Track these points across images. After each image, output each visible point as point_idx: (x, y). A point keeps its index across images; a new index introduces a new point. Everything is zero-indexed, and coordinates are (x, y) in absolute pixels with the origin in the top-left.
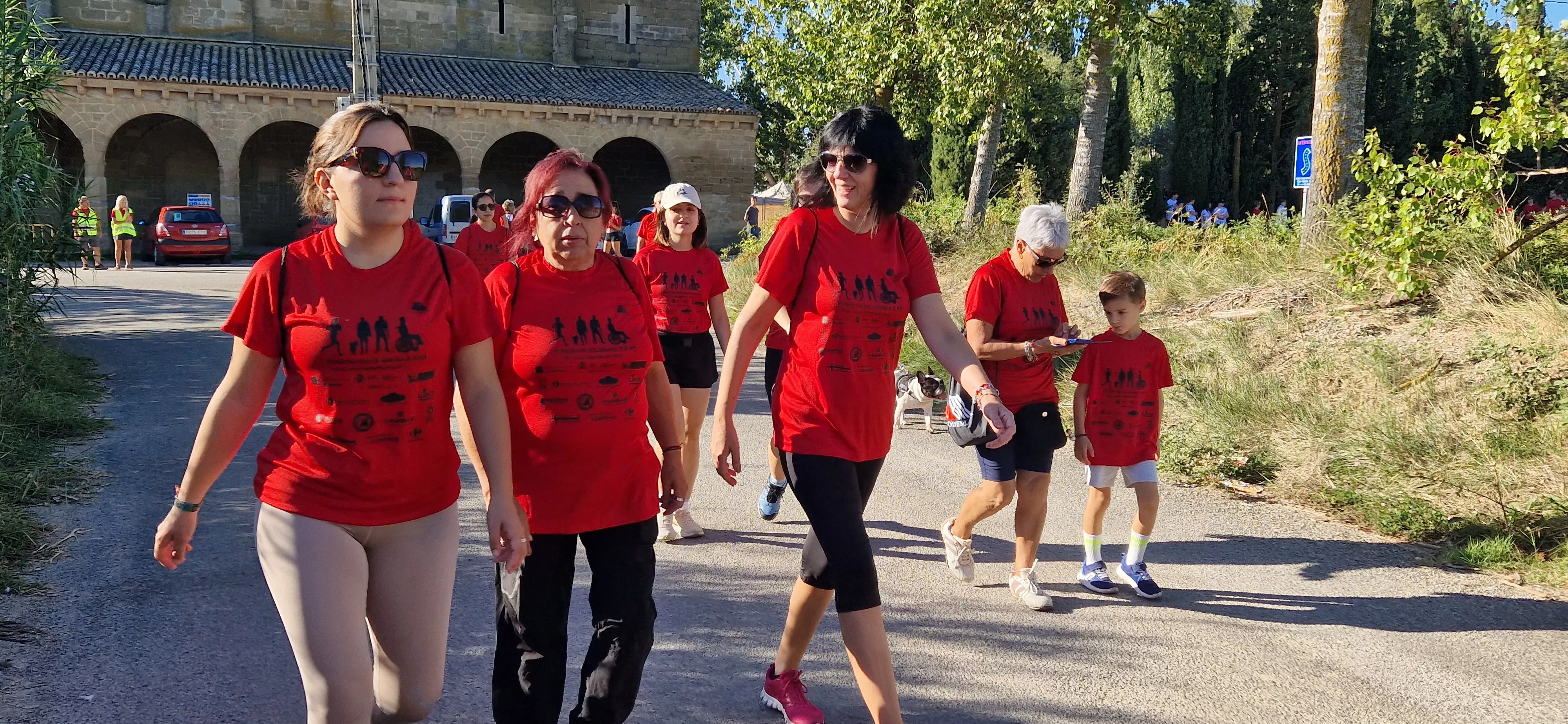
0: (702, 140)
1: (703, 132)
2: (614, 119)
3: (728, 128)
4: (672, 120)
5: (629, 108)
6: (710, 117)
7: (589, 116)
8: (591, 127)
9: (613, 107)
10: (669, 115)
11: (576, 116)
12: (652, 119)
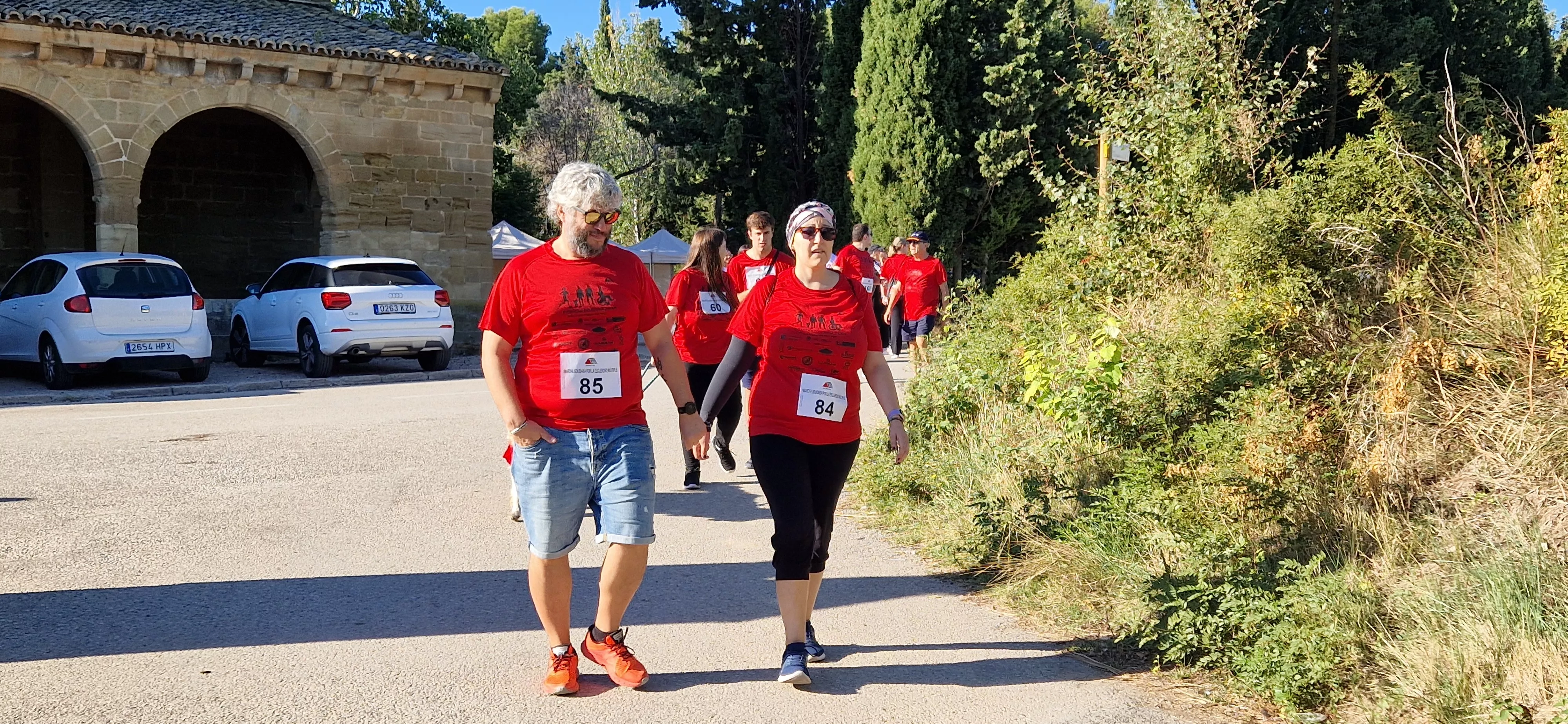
0: (387, 119)
1: (390, 103)
2: (200, 66)
3: (439, 96)
4: (325, 77)
5: (235, 43)
6: (407, 72)
7: (141, 56)
8: (146, 81)
9: (198, 39)
10: (321, 64)
11: (112, 55)
12: (283, 71)
